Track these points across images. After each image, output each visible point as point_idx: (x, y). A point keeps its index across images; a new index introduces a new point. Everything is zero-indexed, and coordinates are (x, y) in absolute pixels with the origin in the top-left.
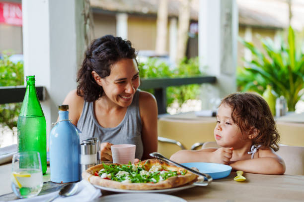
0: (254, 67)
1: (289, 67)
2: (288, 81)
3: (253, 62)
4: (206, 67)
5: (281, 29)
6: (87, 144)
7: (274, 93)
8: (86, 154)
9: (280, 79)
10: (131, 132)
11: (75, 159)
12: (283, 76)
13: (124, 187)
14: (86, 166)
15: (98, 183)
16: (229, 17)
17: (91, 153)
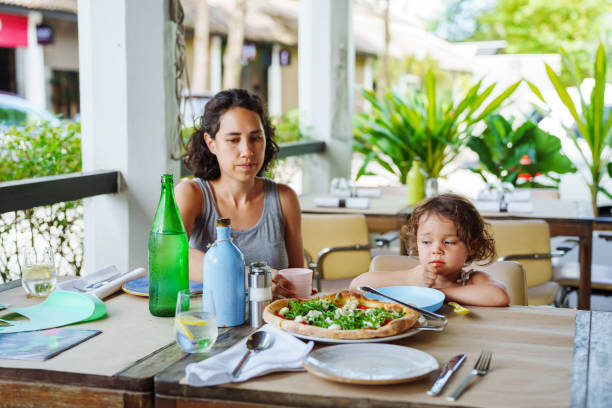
0: (379, 128)
1: (427, 131)
2: (425, 149)
3: (378, 121)
4: (310, 128)
5: (375, 56)
6: (260, 274)
7: (423, 172)
8: (258, 287)
9: (414, 146)
10: (272, 236)
11: (241, 294)
12: (419, 141)
13: (336, 335)
14: (258, 303)
15: (296, 330)
16: (344, 54)
17: (266, 286)
